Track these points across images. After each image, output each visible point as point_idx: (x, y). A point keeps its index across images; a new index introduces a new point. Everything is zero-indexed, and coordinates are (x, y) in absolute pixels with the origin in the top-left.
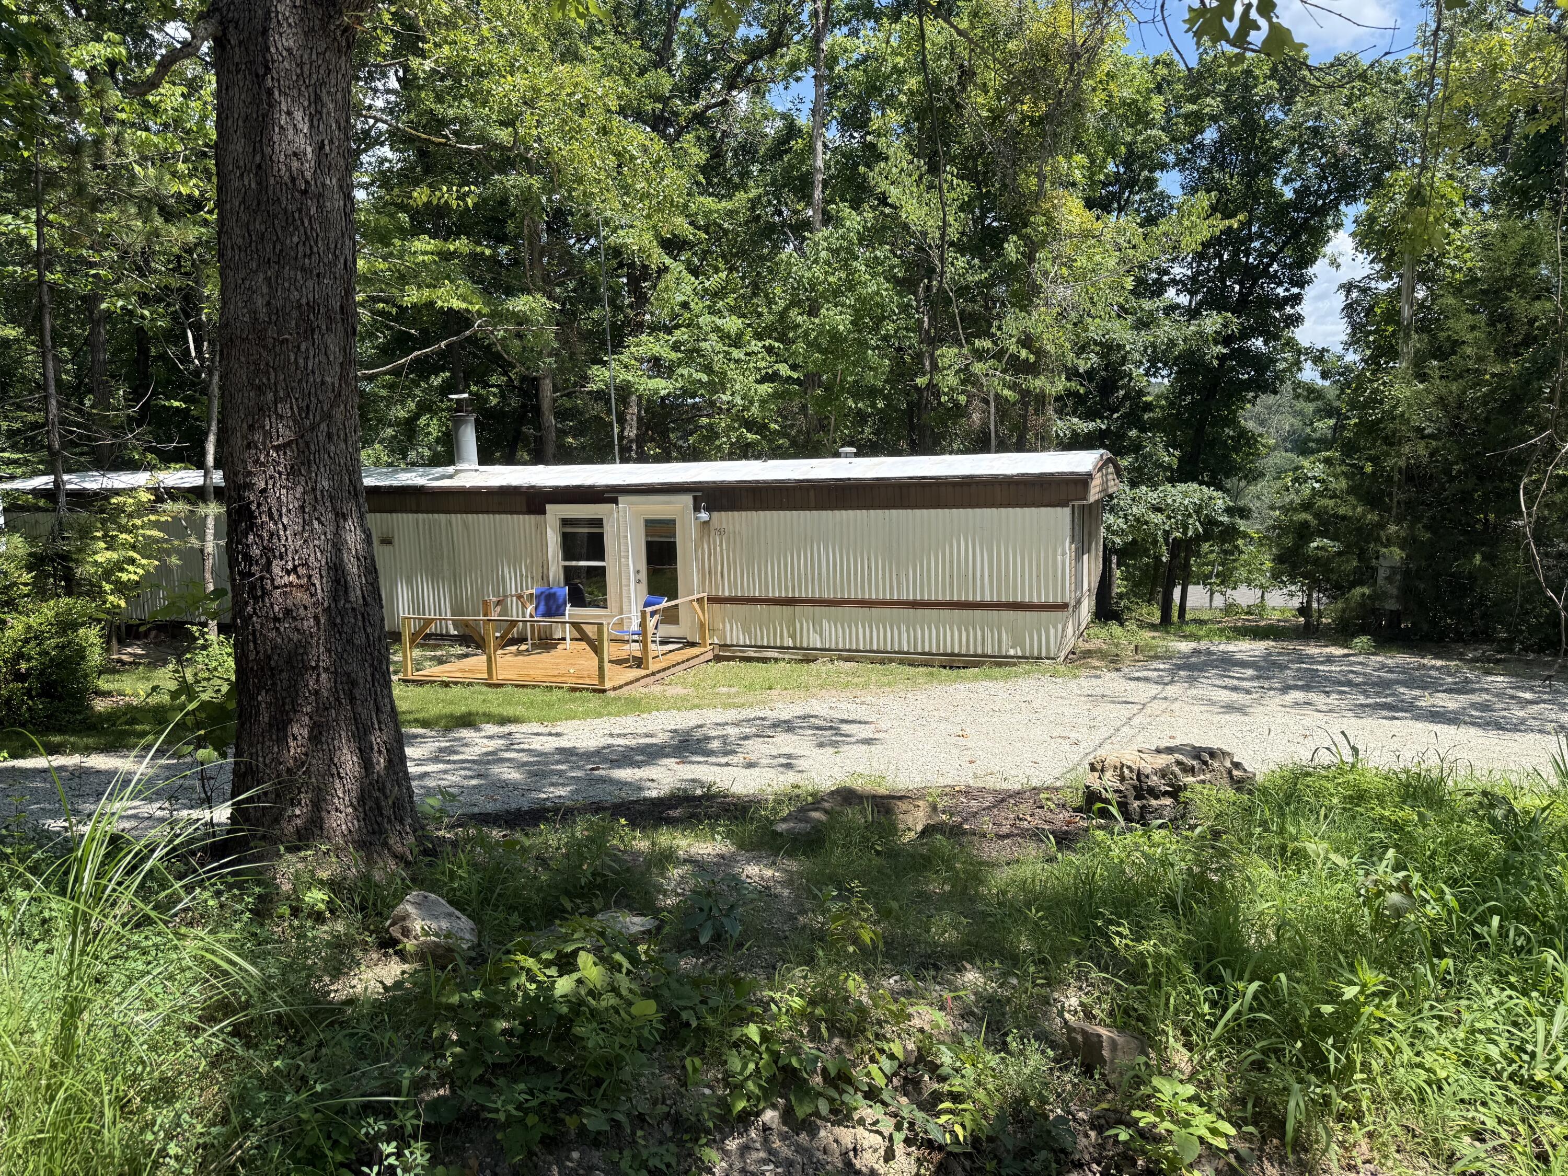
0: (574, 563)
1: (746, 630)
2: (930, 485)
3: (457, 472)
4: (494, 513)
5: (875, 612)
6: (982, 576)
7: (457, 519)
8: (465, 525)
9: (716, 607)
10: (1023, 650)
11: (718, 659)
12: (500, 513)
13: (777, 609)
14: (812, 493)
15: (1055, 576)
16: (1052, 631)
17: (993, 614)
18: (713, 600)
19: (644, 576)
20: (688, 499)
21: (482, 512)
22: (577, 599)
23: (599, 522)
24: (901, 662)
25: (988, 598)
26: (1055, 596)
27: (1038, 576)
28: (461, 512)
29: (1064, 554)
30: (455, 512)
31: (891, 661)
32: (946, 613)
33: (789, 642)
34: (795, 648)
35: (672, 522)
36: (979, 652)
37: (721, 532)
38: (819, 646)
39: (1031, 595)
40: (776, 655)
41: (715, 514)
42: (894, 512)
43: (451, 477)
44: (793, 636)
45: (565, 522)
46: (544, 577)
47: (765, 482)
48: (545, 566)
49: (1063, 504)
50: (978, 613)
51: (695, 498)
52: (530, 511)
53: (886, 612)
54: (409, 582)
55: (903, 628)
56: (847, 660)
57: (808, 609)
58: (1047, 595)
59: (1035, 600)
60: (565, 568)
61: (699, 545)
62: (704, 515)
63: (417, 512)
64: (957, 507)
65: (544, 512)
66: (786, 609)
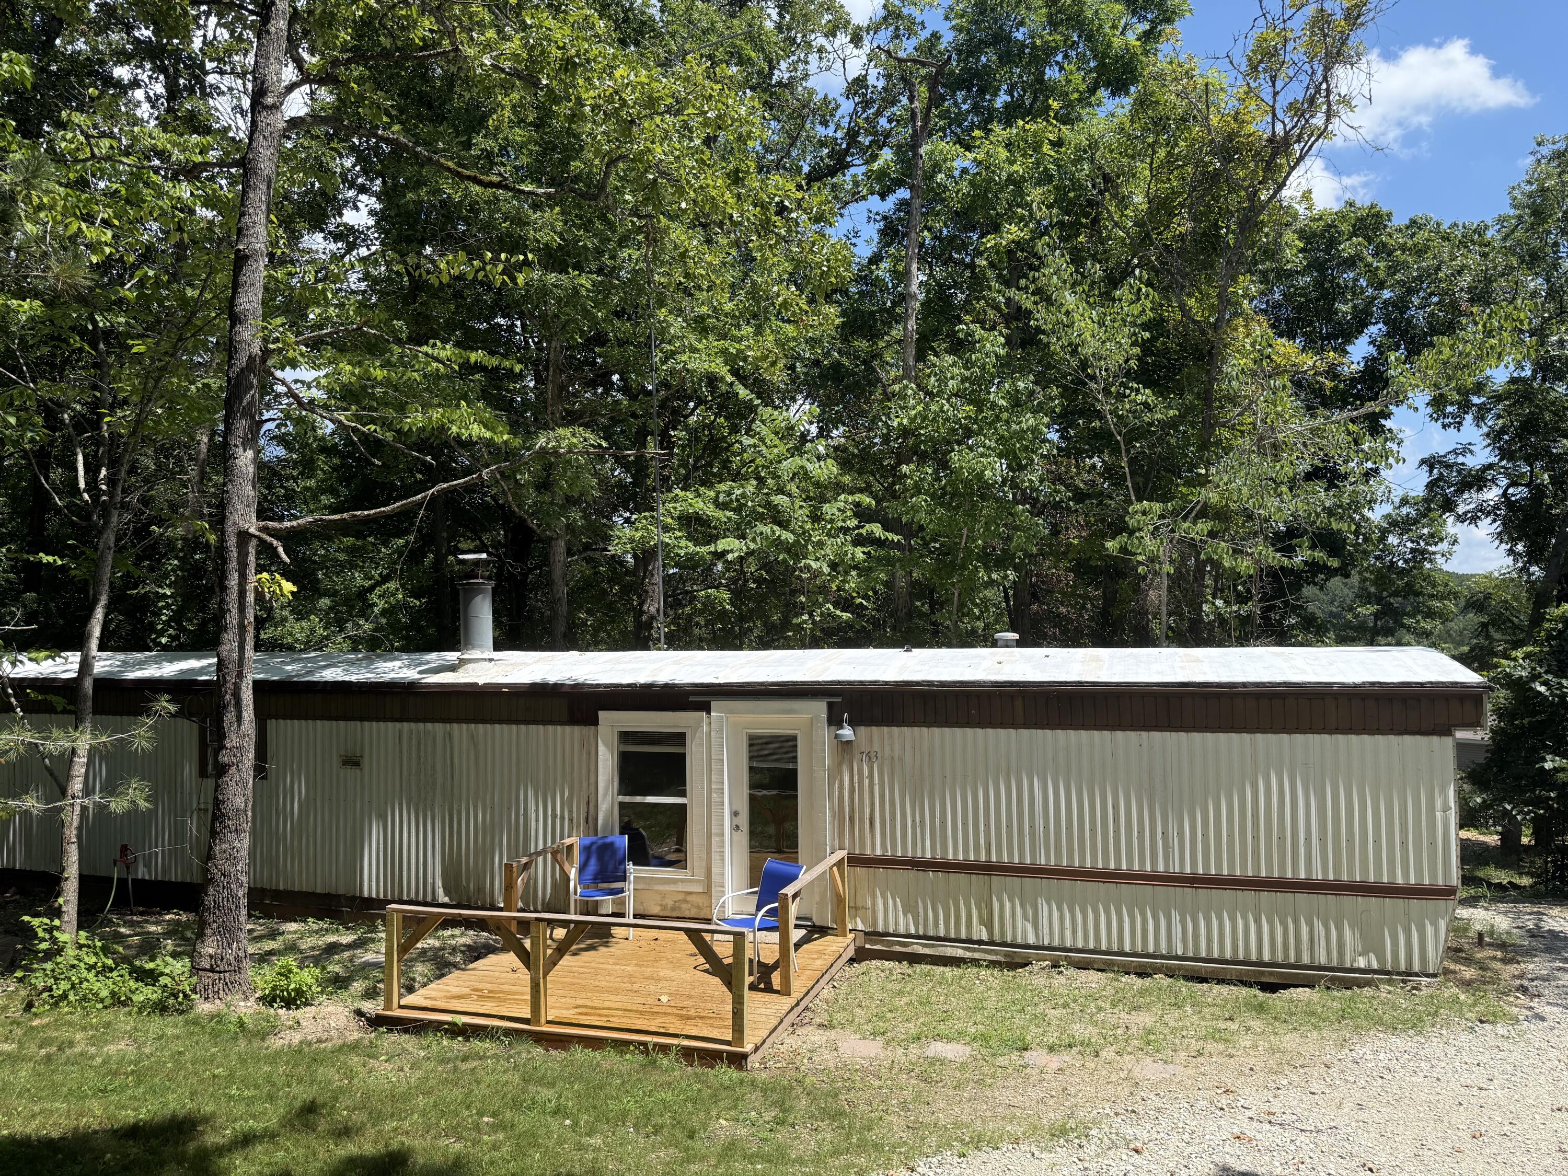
0: (638, 799)
1: (909, 909)
2: (1218, 695)
3: (462, 662)
4: (518, 722)
5: (1126, 889)
6: (1308, 839)
7: (460, 731)
8: (473, 738)
9: (861, 871)
10: (1381, 958)
11: (860, 956)
12: (527, 722)
13: (961, 879)
14: (1019, 703)
15: (1432, 844)
16: (1429, 930)
17: (1329, 901)
18: (856, 861)
19: (744, 820)
20: (820, 708)
21: (500, 722)
22: (640, 855)
23: (679, 739)
24: (1170, 973)
25: (1318, 875)
26: (1433, 873)
27: (1404, 843)
28: (468, 721)
29: (1446, 809)
30: (459, 721)
31: (1157, 970)
32: (1249, 896)
33: (981, 933)
34: (991, 943)
35: (792, 740)
36: (1306, 960)
37: (871, 758)
38: (1031, 940)
39: (1392, 871)
40: (960, 953)
41: (862, 730)
42: (1156, 735)
43: (453, 668)
44: (988, 923)
45: (626, 737)
46: (590, 820)
47: (942, 684)
48: (591, 804)
49: (1441, 734)
51: (830, 706)
52: (574, 721)
53: (1146, 891)
54: (382, 824)
55: (1175, 917)
56: (1080, 965)
57: (1014, 882)
58: (1419, 872)
59: (1400, 880)
60: (621, 805)
61: (835, 775)
62: (847, 732)
63: (401, 720)
64: (1264, 731)
65: (595, 722)
66: (977, 880)
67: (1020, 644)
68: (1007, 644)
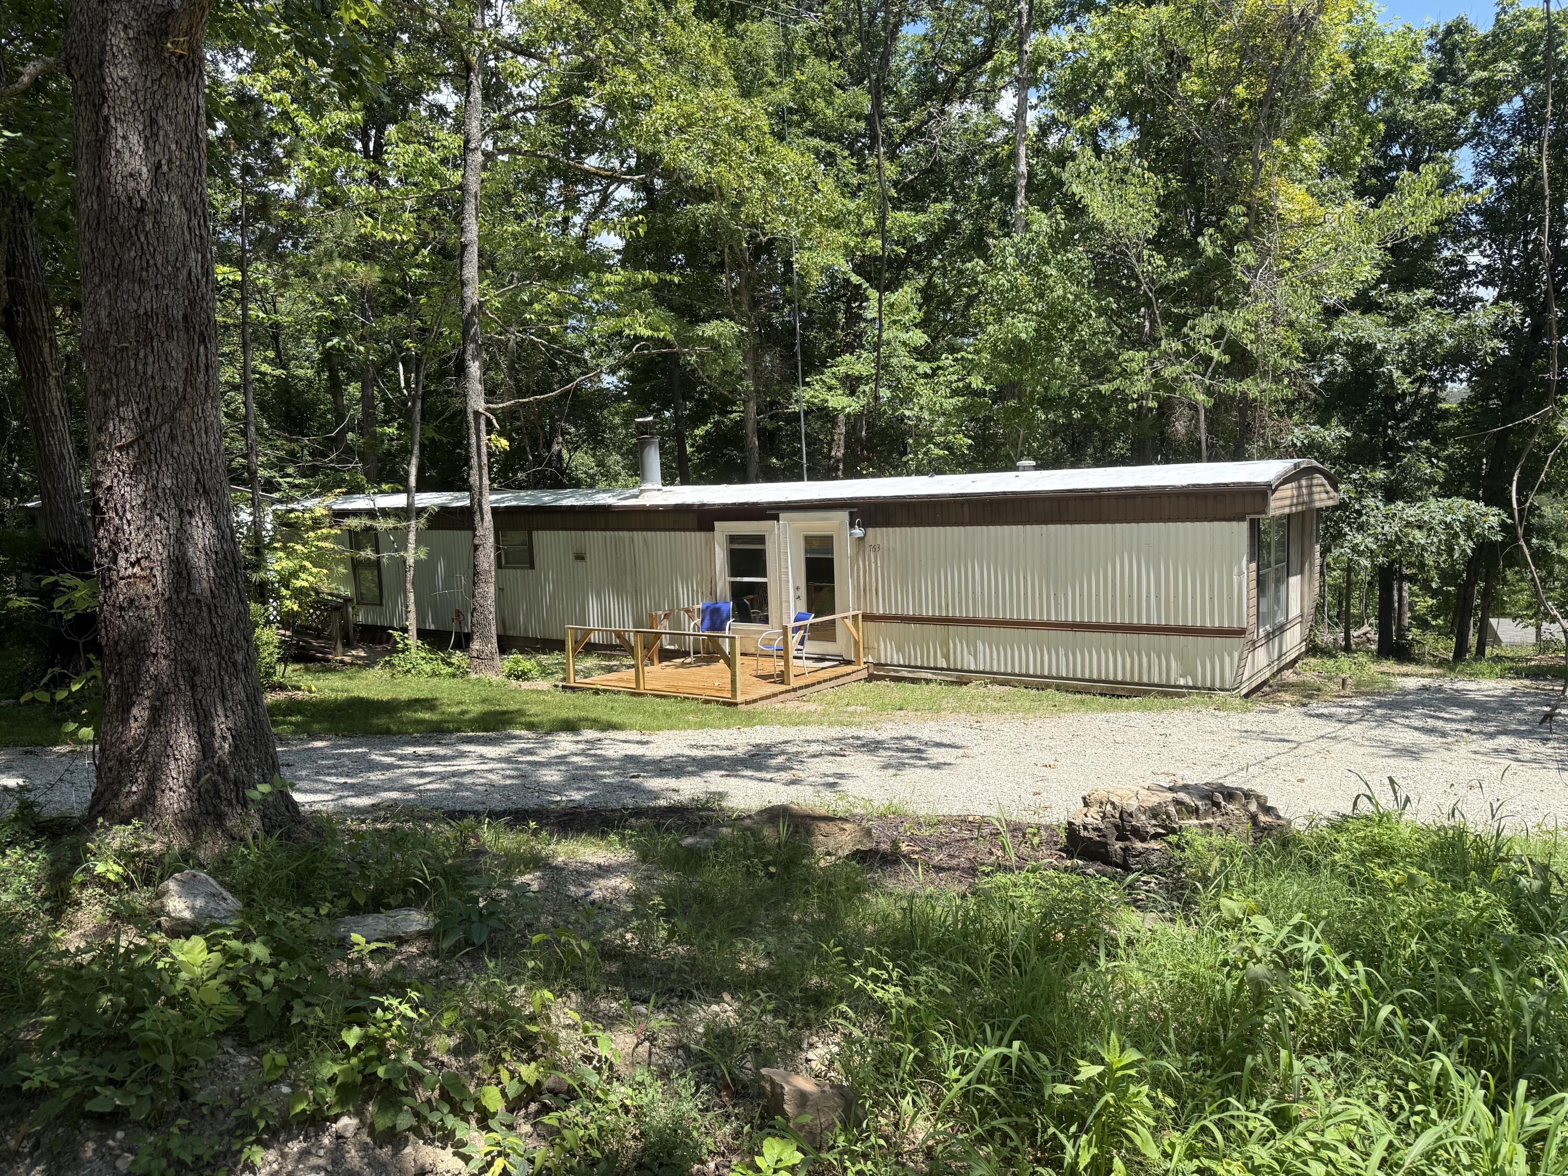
0: (739, 579)
1: (900, 649)
2: (1090, 498)
3: (642, 491)
4: (669, 530)
5: (1031, 633)
6: (1148, 597)
7: (638, 536)
8: (645, 541)
9: (871, 624)
10: (1194, 679)
11: (871, 678)
12: (674, 530)
13: (930, 628)
14: (966, 508)
15: (1231, 598)
16: (1227, 660)
17: (1161, 639)
18: (867, 618)
19: (803, 592)
20: (844, 516)
21: (660, 530)
22: (743, 615)
23: (761, 539)
24: (1058, 688)
25: (1154, 622)
26: (1231, 619)
27: (1212, 598)
28: (642, 530)
29: (1240, 574)
30: (637, 530)
31: (1048, 686)
32: (1108, 637)
33: (942, 663)
34: (949, 669)
35: (830, 539)
36: (1145, 680)
37: (875, 548)
38: (973, 668)
39: (1203, 618)
40: (929, 676)
41: (870, 531)
42: (1052, 527)
43: (636, 497)
44: (946, 657)
45: (732, 539)
46: (713, 592)
47: (919, 497)
48: (713, 582)
49: (1241, 519)
50: (1144, 637)
51: (851, 514)
52: (701, 529)
53: (1044, 633)
54: (599, 597)
55: (1062, 652)
56: (1002, 683)
57: (962, 629)
58: (1221, 619)
59: (1208, 625)
60: (733, 584)
61: (854, 560)
62: (858, 532)
63: (605, 529)
64: (1121, 522)
65: (712, 529)
66: (940, 629)
67: (1036, 468)
68: (1025, 469)
